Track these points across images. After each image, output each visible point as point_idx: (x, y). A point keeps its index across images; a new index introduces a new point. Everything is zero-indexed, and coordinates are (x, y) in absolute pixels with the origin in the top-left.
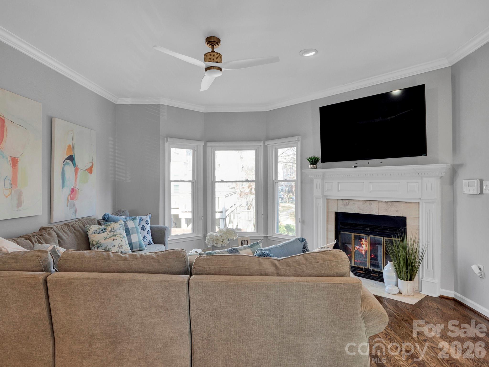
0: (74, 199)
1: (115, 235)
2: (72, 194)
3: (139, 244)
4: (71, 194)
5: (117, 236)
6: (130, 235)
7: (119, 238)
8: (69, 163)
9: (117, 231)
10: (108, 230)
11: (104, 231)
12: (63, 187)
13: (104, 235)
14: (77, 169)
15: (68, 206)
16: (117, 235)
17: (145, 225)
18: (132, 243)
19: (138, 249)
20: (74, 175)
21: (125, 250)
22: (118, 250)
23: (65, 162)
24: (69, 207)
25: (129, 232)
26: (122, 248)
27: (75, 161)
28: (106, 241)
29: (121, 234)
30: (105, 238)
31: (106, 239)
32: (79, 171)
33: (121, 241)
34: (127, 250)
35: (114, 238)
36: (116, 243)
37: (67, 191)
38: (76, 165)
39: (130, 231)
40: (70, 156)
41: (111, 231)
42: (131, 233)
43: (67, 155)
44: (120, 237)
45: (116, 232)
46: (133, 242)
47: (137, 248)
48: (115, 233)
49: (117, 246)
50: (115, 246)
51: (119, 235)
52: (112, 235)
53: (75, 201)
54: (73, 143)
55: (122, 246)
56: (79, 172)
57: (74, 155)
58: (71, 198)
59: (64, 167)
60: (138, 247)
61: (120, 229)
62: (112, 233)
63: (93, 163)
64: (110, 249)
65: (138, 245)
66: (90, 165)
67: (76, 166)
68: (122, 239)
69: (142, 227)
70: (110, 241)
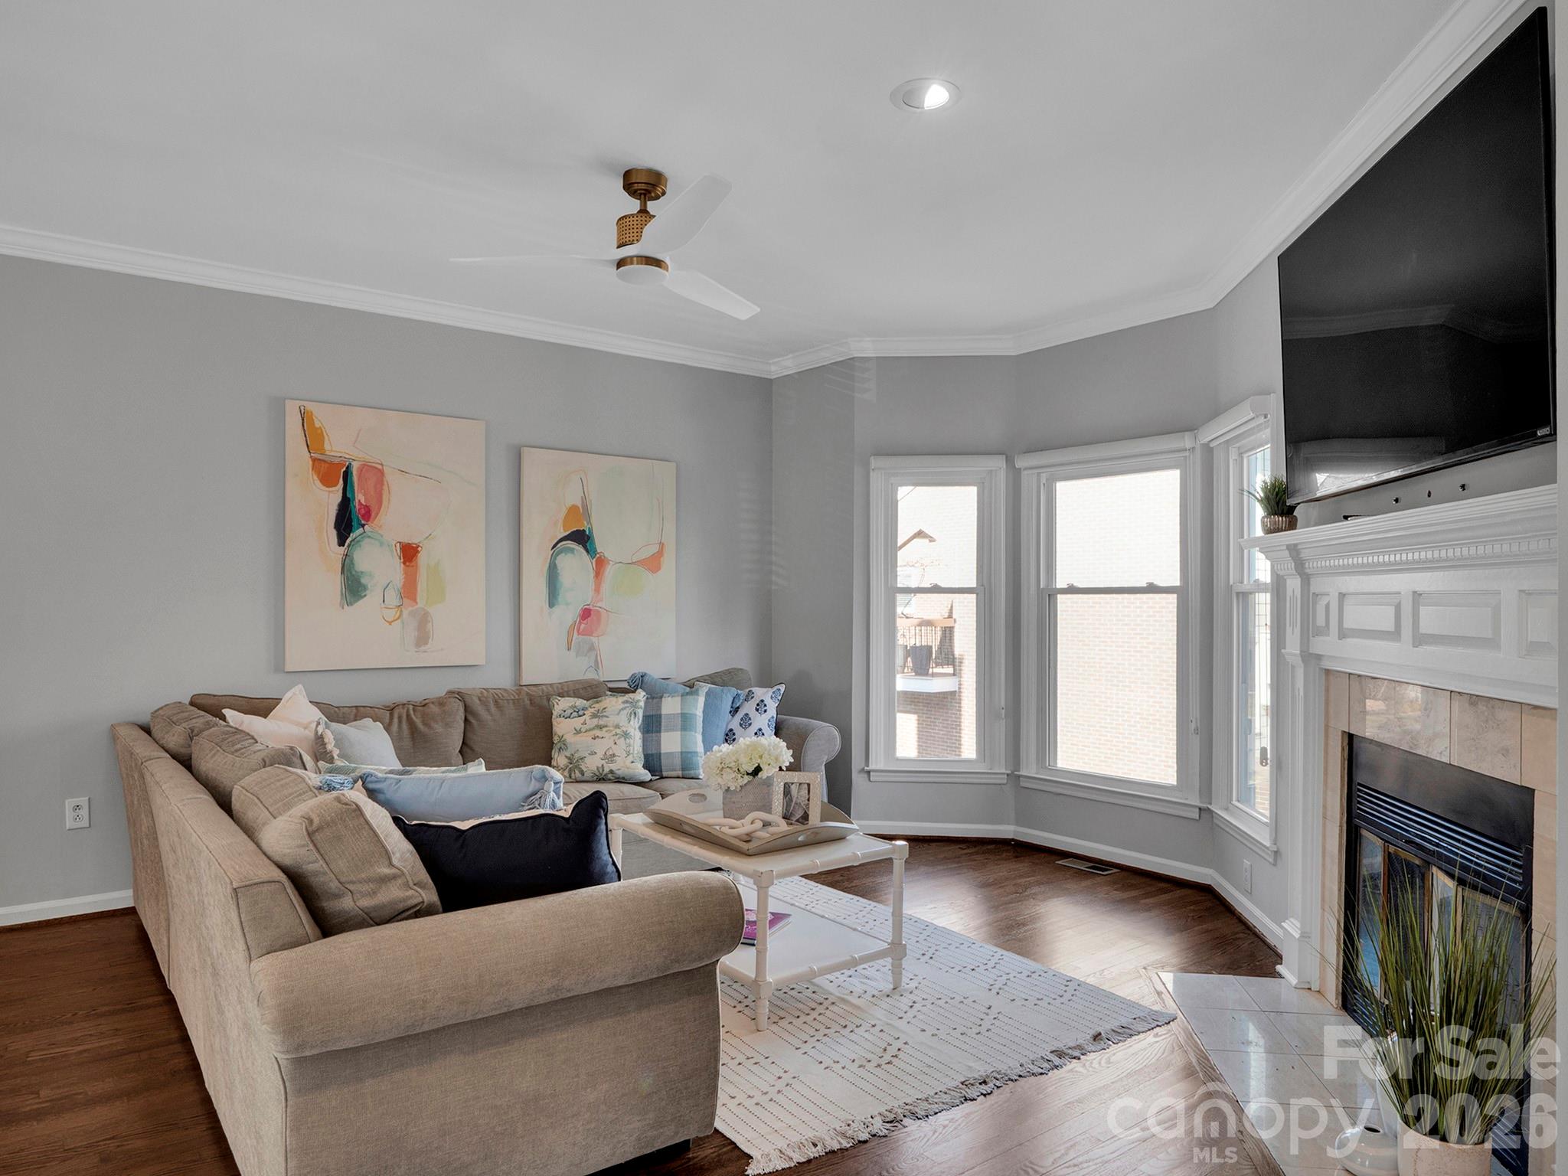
0: (592, 633)
1: (600, 727)
2: (585, 622)
3: (682, 761)
4: (580, 623)
5: (605, 729)
6: (660, 732)
7: (611, 734)
8: (574, 549)
9: (608, 717)
10: (588, 713)
11: (581, 713)
12: (551, 604)
13: (577, 722)
14: (600, 564)
15: (569, 649)
16: (606, 726)
17: (752, 713)
18: (660, 754)
19: (680, 773)
20: (592, 574)
21: (623, 769)
22: (603, 765)
23: (559, 545)
24: (573, 653)
25: (660, 725)
26: (613, 762)
27: (593, 543)
28: (578, 738)
29: (617, 726)
30: (576, 730)
31: (578, 732)
32: (610, 567)
33: (615, 743)
34: (628, 768)
35: (597, 732)
36: (601, 747)
37: (567, 613)
38: (598, 551)
39: (663, 724)
40: (574, 531)
41: (594, 716)
42: (663, 728)
43: (565, 529)
44: (614, 732)
45: (605, 719)
46: (662, 752)
47: (674, 770)
48: (601, 722)
49: (600, 754)
50: (596, 753)
51: (611, 729)
52: (592, 726)
53: (594, 639)
54: (584, 499)
55: (614, 755)
56: (609, 571)
57: (591, 530)
58: (583, 631)
59: (555, 559)
60: (679, 767)
61: (618, 714)
62: (595, 721)
63: (662, 545)
64: (582, 759)
65: (678, 762)
66: (655, 549)
67: (598, 555)
68: (619, 738)
69: (742, 719)
70: (585, 739)
